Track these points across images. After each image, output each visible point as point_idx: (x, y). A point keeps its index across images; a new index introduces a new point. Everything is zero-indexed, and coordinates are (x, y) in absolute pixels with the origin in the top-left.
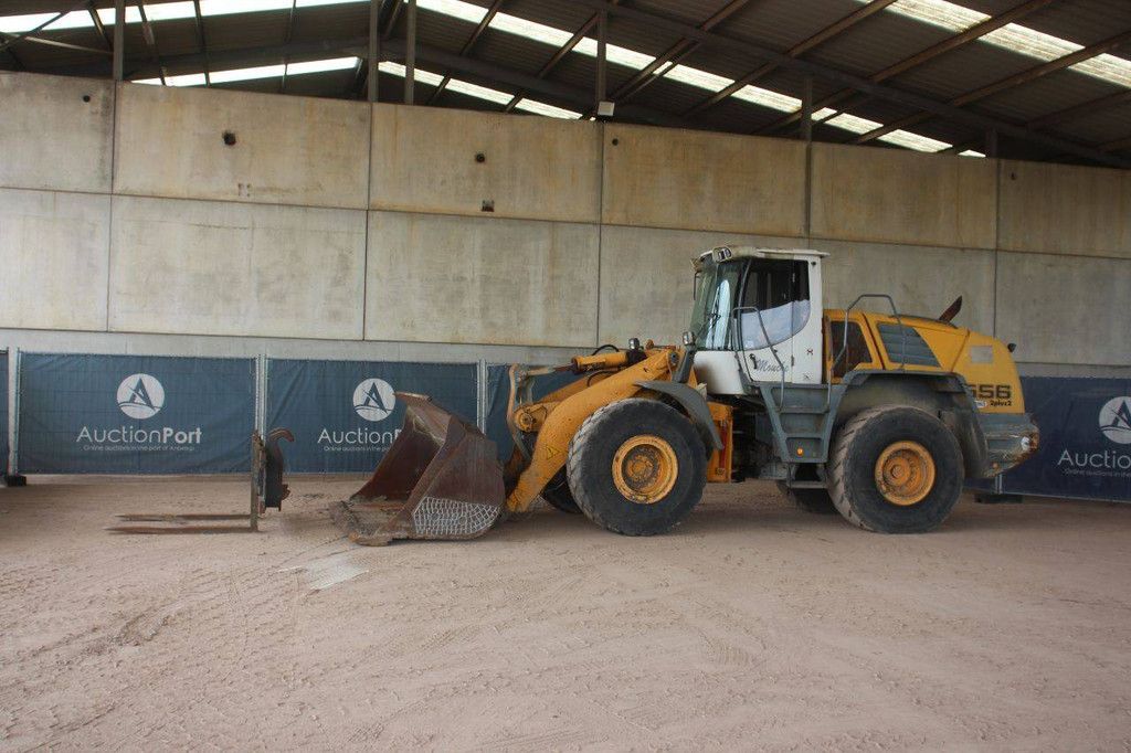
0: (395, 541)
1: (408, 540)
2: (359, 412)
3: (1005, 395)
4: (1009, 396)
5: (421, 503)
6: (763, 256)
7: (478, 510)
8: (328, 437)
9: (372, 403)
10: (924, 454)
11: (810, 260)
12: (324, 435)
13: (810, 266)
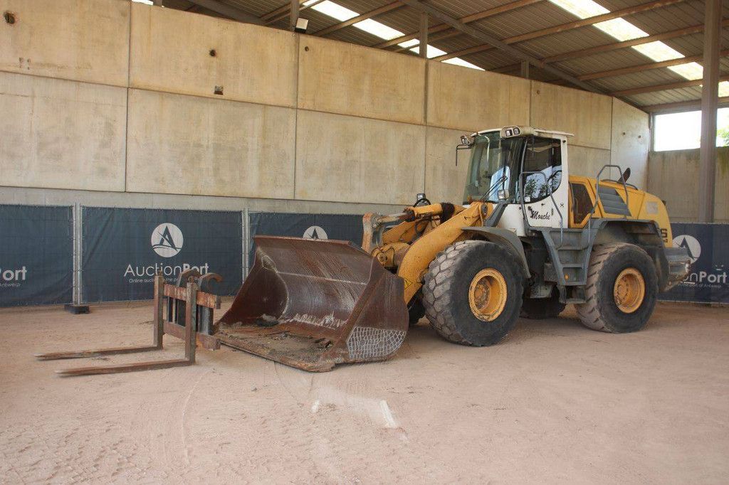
0: (338, 366)
1: (346, 364)
2: (156, 250)
3: (664, 235)
4: (666, 236)
5: (353, 332)
6: (536, 134)
7: (391, 335)
8: (132, 271)
9: (166, 243)
10: (639, 277)
11: (562, 139)
12: (129, 269)
13: (562, 143)
